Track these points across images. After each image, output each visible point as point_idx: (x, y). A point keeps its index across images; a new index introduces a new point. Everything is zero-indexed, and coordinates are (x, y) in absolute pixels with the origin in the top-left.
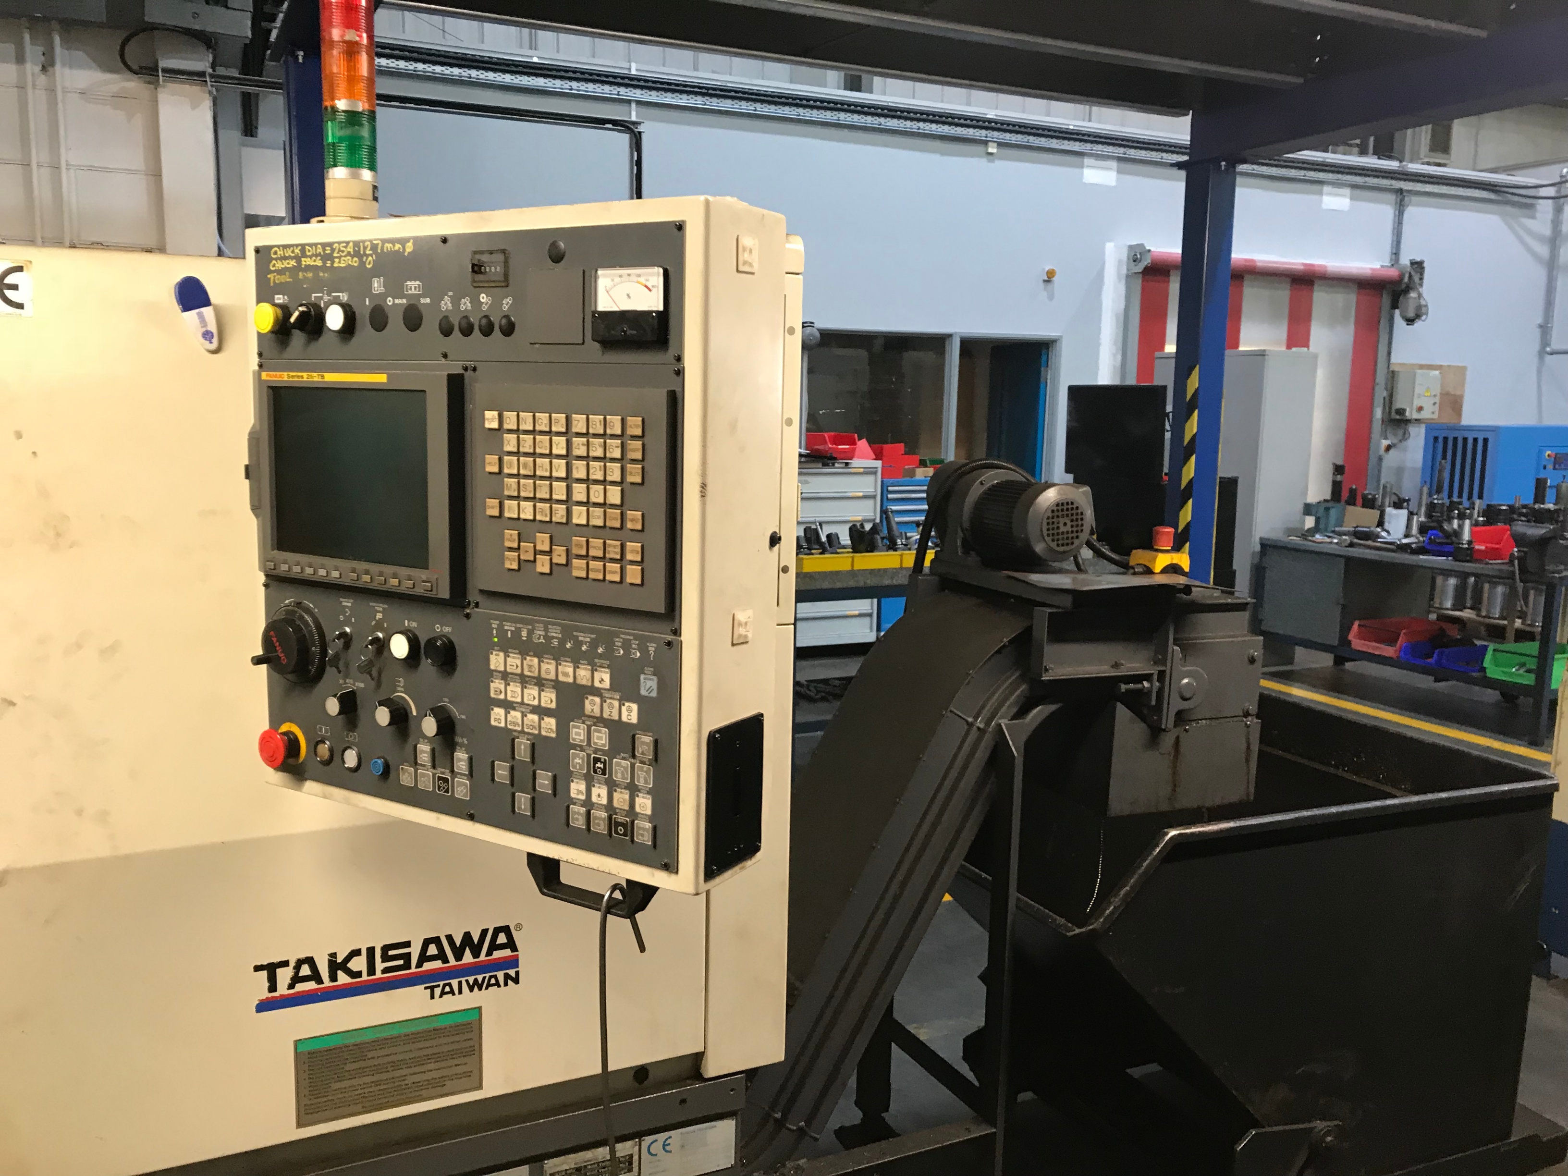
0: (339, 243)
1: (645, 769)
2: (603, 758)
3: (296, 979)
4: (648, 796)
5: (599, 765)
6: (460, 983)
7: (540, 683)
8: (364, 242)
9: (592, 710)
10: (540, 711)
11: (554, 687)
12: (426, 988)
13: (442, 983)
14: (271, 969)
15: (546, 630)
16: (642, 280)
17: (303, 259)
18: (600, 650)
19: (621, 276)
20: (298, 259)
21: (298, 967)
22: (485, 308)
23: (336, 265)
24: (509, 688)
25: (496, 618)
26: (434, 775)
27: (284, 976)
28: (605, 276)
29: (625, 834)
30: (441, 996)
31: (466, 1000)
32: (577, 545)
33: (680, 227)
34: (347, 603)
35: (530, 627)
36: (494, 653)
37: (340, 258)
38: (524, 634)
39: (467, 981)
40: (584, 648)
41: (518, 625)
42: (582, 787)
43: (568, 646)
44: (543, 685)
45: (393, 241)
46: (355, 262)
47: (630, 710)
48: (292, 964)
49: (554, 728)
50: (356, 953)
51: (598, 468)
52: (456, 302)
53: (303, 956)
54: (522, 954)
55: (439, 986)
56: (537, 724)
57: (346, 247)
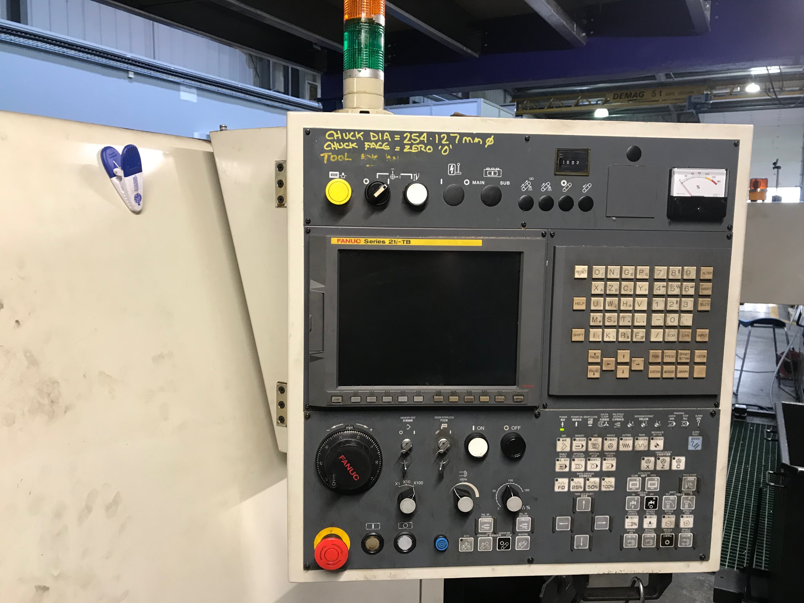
0: (411, 133)
1: (689, 498)
2: (654, 497)
4: (691, 516)
5: (651, 502)
7: (602, 455)
8: (440, 134)
9: (648, 467)
10: (601, 475)
11: (614, 456)
15: (611, 417)
16: (710, 177)
17: (366, 143)
18: (656, 425)
19: (692, 174)
20: (360, 143)
22: (565, 190)
23: (405, 150)
24: (573, 463)
25: (563, 414)
26: (494, 539)
28: (679, 173)
29: (671, 544)
32: (653, 356)
33: (736, 144)
34: (408, 420)
35: (596, 417)
36: (561, 439)
37: (411, 145)
38: (590, 422)
40: (643, 425)
41: (585, 417)
42: (636, 519)
43: (629, 425)
44: (605, 456)
45: (473, 136)
46: (429, 149)
47: (679, 461)
49: (613, 484)
51: (675, 302)
52: (536, 185)
56: (598, 485)
57: (419, 137)
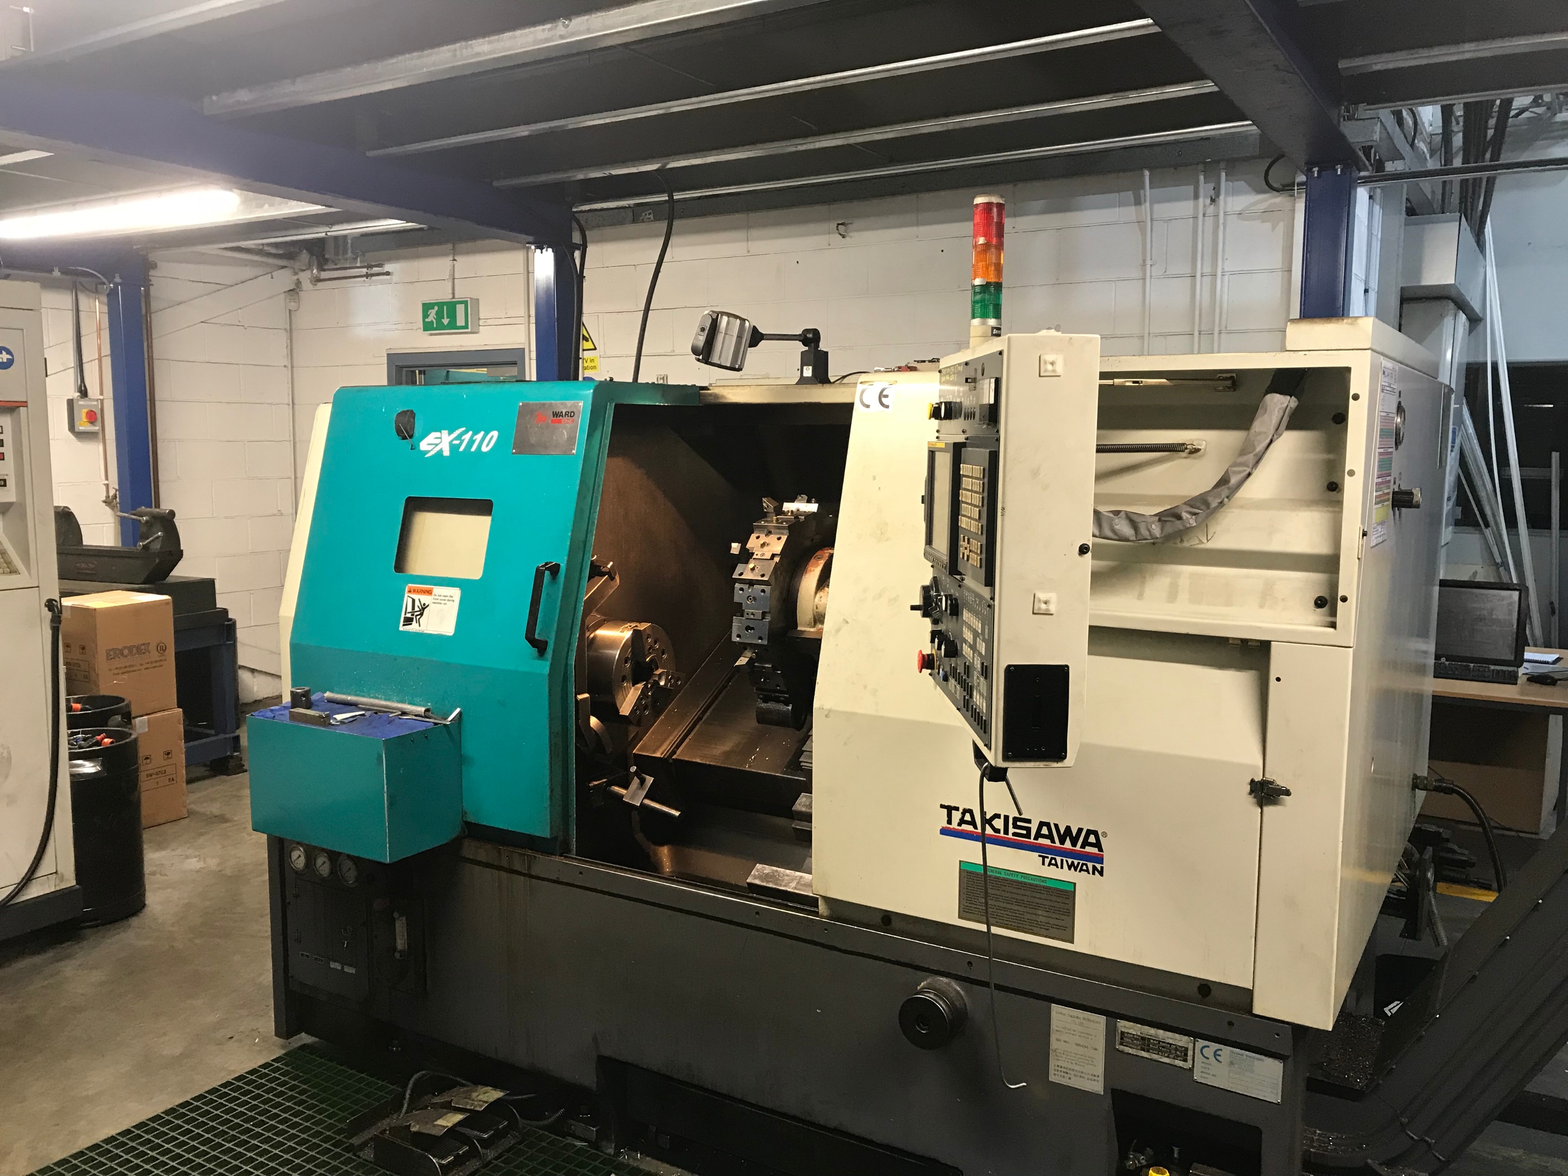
3: (962, 822)
6: (1062, 860)
12: (1039, 856)
13: (1050, 856)
14: (950, 809)
18: (980, 609)
21: (964, 814)
27: (956, 816)
30: (1049, 865)
31: (1064, 874)
39: (1067, 861)
48: (961, 810)
50: (997, 816)
53: (967, 807)
54: (1106, 854)
55: (1048, 857)
